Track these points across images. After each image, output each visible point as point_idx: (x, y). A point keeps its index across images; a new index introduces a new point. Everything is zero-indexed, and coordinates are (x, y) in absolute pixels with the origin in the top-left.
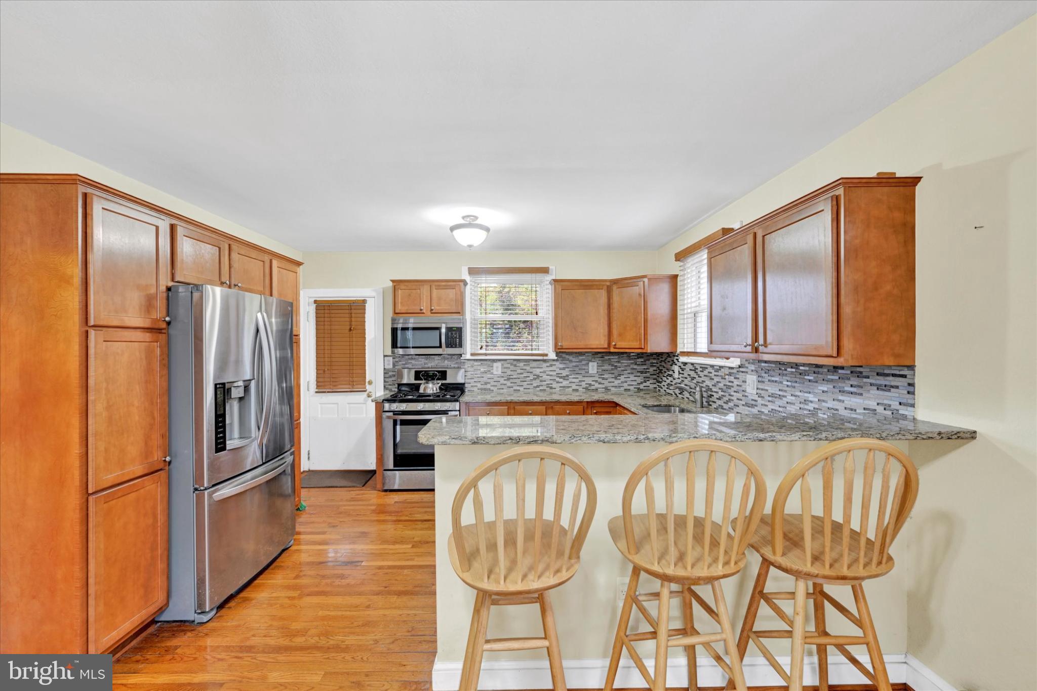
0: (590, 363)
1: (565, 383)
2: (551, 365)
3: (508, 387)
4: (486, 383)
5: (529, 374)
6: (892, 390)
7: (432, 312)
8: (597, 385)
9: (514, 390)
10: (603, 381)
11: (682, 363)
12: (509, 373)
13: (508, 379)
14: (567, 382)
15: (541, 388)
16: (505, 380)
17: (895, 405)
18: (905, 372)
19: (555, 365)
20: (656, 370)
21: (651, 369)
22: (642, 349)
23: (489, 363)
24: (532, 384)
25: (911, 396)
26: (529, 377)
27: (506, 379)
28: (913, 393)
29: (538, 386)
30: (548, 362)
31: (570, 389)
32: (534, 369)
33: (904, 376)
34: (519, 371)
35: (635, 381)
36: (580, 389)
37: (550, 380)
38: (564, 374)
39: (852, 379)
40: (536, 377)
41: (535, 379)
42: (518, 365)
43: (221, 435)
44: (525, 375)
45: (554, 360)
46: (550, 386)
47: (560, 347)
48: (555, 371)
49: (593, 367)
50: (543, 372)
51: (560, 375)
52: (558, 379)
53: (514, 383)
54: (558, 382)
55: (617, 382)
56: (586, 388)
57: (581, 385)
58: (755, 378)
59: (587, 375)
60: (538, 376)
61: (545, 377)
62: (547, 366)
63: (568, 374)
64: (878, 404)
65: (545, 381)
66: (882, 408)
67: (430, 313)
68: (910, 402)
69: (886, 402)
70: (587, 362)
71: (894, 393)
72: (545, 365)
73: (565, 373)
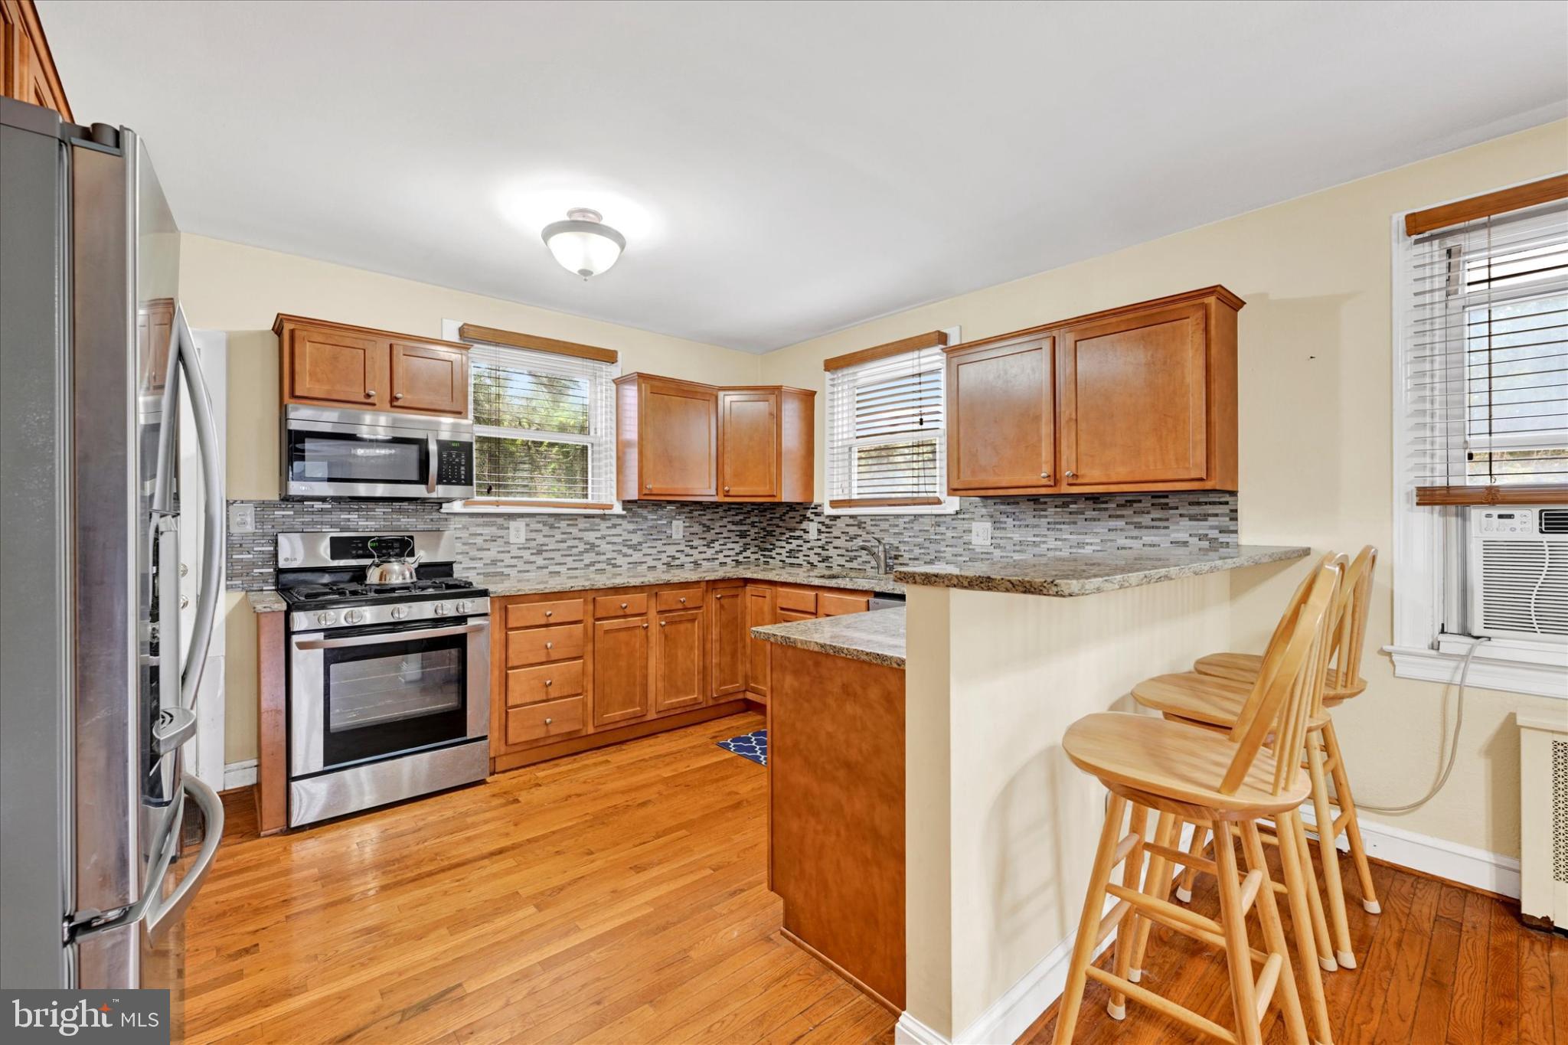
0: (674, 522)
1: (637, 556)
2: (614, 526)
3: (538, 568)
4: (494, 562)
5: (576, 543)
6: (1210, 518)
7: (395, 404)
8: (683, 559)
9: (550, 573)
10: (691, 552)
11: (828, 516)
12: (540, 539)
13: (539, 552)
14: (640, 554)
15: (598, 566)
16: (532, 554)
17: (1213, 534)
18: (1227, 498)
19: (621, 525)
20: (759, 533)
21: (753, 531)
22: (774, 496)
23: (500, 521)
24: (582, 560)
25: (1234, 522)
26: (577, 547)
27: (535, 551)
28: (1236, 519)
29: (592, 564)
30: (610, 519)
31: (645, 567)
32: (586, 533)
33: (1227, 503)
34: (559, 537)
35: (733, 549)
36: (659, 564)
37: (613, 551)
38: (635, 542)
39: (1152, 511)
40: (588, 547)
41: (586, 551)
42: (556, 525)
44: (570, 543)
45: (618, 516)
46: (613, 562)
47: (647, 492)
48: (621, 535)
49: (678, 528)
50: (600, 538)
51: (629, 543)
52: (625, 550)
53: (548, 559)
54: (625, 555)
55: (710, 553)
56: (668, 565)
57: (660, 559)
58: (988, 525)
59: (670, 541)
60: (593, 545)
61: (604, 547)
62: (608, 528)
63: (641, 540)
64: (1190, 535)
65: (604, 554)
66: (1197, 539)
67: (389, 405)
68: (1232, 528)
69: (1201, 532)
70: (669, 520)
71: (1212, 521)
72: (604, 525)
73: (636, 538)
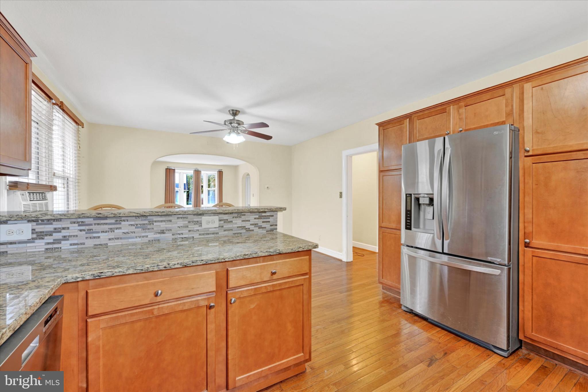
43: (409, 221)
